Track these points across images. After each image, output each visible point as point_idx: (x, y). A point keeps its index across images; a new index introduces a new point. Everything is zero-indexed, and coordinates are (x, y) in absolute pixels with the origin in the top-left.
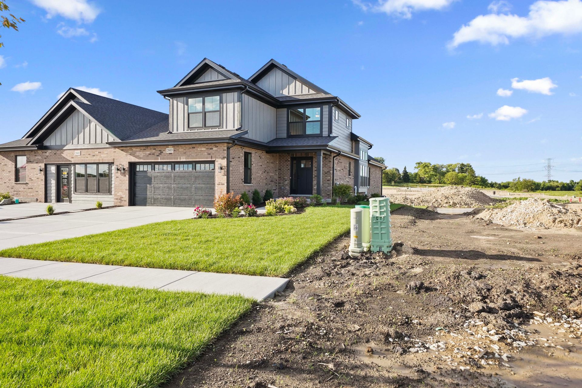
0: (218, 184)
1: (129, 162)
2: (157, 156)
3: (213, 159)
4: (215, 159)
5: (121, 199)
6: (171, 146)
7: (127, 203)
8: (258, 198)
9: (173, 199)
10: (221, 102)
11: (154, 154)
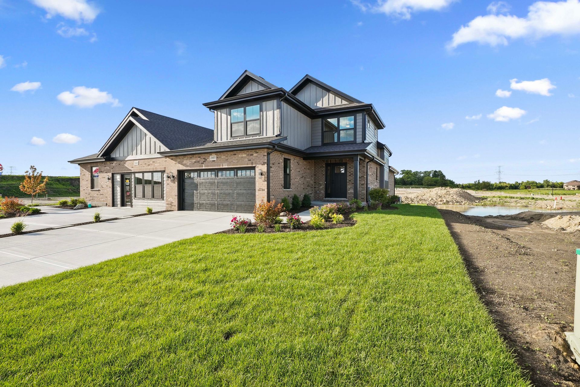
0: (258, 190)
1: (178, 170)
2: (202, 163)
3: (253, 165)
4: (255, 165)
5: (171, 204)
6: (214, 154)
7: (176, 208)
8: (298, 203)
9: (216, 205)
10: (261, 110)
11: (199, 162)
